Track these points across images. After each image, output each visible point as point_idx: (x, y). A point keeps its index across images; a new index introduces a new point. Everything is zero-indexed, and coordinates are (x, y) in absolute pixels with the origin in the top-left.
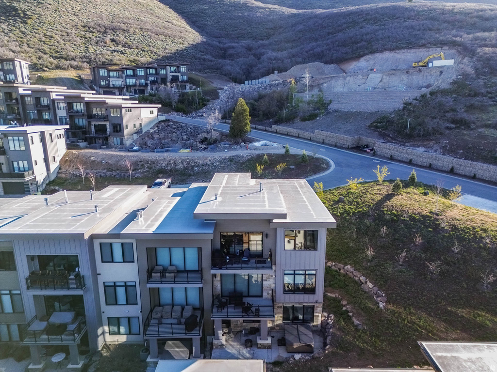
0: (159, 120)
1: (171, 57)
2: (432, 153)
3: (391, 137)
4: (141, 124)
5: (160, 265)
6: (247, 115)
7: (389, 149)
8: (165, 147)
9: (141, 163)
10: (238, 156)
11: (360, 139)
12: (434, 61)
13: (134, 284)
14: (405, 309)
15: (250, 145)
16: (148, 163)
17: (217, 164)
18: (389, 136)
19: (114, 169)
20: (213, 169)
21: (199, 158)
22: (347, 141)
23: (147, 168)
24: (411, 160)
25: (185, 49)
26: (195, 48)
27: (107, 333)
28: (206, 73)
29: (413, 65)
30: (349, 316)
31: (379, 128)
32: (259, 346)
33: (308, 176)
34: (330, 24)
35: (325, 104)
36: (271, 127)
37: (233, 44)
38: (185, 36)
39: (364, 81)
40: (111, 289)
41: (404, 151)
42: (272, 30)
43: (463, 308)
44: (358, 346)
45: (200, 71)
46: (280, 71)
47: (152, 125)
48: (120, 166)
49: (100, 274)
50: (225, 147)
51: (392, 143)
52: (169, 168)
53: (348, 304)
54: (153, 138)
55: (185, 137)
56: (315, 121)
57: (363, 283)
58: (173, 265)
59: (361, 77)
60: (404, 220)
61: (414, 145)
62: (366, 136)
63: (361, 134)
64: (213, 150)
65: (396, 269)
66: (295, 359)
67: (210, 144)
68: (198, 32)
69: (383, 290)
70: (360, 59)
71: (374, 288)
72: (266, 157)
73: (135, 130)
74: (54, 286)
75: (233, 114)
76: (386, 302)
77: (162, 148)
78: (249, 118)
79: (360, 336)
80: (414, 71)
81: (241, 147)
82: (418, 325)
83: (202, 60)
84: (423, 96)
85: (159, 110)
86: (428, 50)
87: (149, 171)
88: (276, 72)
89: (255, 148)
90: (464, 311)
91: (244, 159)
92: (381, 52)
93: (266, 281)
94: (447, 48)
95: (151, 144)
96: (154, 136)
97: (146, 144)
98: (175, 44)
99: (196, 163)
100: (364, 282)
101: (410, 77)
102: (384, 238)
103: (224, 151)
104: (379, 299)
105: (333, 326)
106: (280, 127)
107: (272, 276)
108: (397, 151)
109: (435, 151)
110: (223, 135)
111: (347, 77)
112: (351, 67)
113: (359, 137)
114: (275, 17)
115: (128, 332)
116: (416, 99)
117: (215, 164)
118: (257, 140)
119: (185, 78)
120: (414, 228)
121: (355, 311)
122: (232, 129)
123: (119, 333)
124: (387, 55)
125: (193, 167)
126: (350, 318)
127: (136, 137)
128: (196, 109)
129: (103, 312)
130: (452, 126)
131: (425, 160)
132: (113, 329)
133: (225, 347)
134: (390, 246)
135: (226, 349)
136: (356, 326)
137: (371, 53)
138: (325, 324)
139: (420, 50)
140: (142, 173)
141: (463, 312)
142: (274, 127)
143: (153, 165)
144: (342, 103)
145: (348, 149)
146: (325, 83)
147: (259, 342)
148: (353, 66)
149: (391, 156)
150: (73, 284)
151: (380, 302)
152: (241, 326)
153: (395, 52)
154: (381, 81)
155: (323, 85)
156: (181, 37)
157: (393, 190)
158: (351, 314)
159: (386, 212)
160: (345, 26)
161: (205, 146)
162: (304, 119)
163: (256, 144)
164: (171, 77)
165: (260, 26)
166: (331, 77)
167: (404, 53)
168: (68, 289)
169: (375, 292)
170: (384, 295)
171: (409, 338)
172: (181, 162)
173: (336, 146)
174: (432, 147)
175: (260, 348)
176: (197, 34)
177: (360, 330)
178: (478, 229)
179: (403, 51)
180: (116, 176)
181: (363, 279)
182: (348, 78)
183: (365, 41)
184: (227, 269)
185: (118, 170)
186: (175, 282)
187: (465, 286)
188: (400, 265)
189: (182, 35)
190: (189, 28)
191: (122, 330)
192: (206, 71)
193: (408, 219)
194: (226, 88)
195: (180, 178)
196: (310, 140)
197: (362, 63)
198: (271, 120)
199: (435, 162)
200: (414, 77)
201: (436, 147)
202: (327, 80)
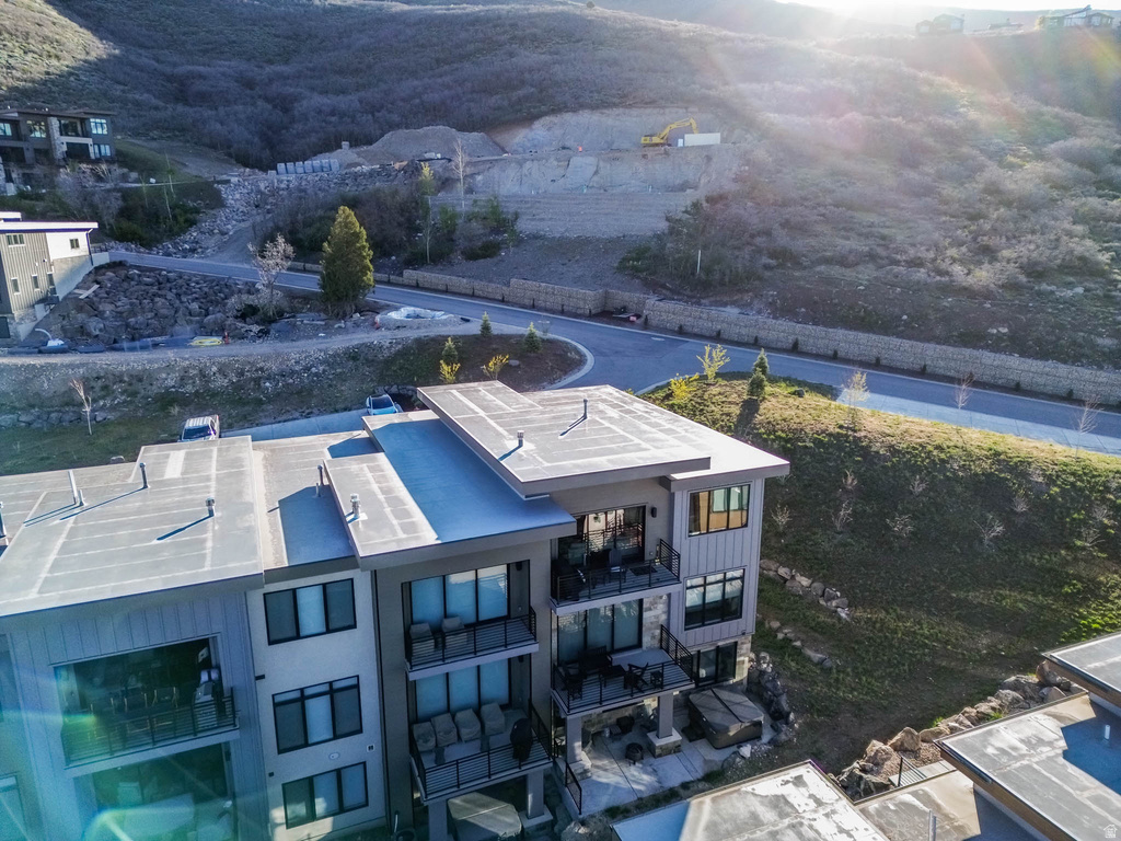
0: (96, 264)
1: (35, 91)
2: (752, 317)
3: (668, 289)
4: (50, 275)
5: (420, 622)
6: (364, 247)
7: (674, 314)
8: (142, 336)
9: (100, 383)
10: (369, 346)
11: (607, 296)
12: (686, 136)
13: (354, 681)
14: (888, 613)
15: (378, 318)
16: (121, 381)
17: (321, 368)
18: (664, 286)
19: (17, 404)
20: (314, 381)
21: (267, 358)
22: (584, 300)
23: (122, 393)
24: (719, 333)
25: (71, 74)
26: (97, 70)
27: (281, 824)
28: (154, 139)
29: (643, 142)
30: (795, 648)
31: (641, 271)
32: (658, 751)
33: (554, 380)
34: (435, 40)
35: (504, 220)
36: (401, 275)
37: (201, 69)
38: (57, 37)
39: (562, 172)
40: (293, 707)
41: (704, 316)
42: (291, 42)
43: (974, 590)
44: (844, 699)
45: (136, 134)
46: (355, 142)
47: (79, 279)
48: (37, 394)
49: (263, 677)
50: (314, 326)
51: (673, 299)
52: (189, 388)
53: (783, 625)
54: (99, 314)
55: (195, 306)
56: (499, 258)
57: (786, 580)
58: (453, 616)
59: (555, 163)
60: (806, 447)
61: (716, 302)
62: (619, 289)
63: (607, 285)
64: (285, 335)
65: (836, 541)
66: (743, 757)
67: (271, 321)
68: (88, 28)
69: (834, 586)
70: (532, 123)
71: (815, 584)
72: (450, 343)
73: (38, 293)
74: (153, 736)
75: (326, 244)
76: (849, 606)
77: (133, 339)
78: (368, 253)
79: (837, 680)
80: (656, 155)
81: (357, 325)
82: (922, 635)
83: (130, 105)
84: (696, 205)
85: (93, 237)
86: (662, 111)
87: (131, 402)
88: (345, 144)
89: (398, 324)
90: (977, 594)
91: (386, 354)
92: (574, 111)
93: (650, 609)
94: (696, 110)
95: (101, 330)
96: (101, 308)
97: (83, 330)
98: (35, 56)
99: (261, 369)
100: (789, 578)
101: (650, 166)
102: (785, 486)
103: (316, 336)
104: (834, 603)
105: (777, 674)
106: (425, 274)
107: (661, 597)
108: (690, 316)
109: (759, 312)
110: (294, 298)
111: (526, 160)
112: (517, 140)
113: (606, 292)
114: (292, 10)
115: (335, 806)
116: (686, 212)
117: (314, 370)
118: (388, 306)
119: (106, 150)
120: (828, 459)
121: (803, 636)
122: (328, 280)
123: (312, 816)
124: (585, 117)
125: (257, 381)
126: (798, 652)
127: (41, 311)
128: (172, 234)
129: (271, 774)
130: (773, 262)
131: (744, 331)
132: (293, 812)
133: (589, 774)
134: (804, 500)
135: (594, 778)
136: (821, 662)
137: (555, 111)
138: (757, 674)
139: (648, 111)
140: (113, 408)
141: (976, 596)
142: (410, 275)
143: (139, 386)
144: (543, 219)
145: (592, 316)
146: (479, 174)
147: (659, 743)
148: (520, 137)
149: (681, 327)
150: (207, 718)
151: (839, 610)
152: (599, 722)
153: (603, 113)
154: (596, 173)
155: (474, 179)
156: (45, 39)
157: (751, 393)
158: (798, 644)
159: (765, 436)
160: (471, 47)
161: (259, 328)
162: (472, 256)
163: (394, 315)
164: (65, 148)
165: (256, 28)
166: (491, 162)
167: (618, 115)
168: (195, 732)
169: (820, 592)
170: (839, 594)
171: (919, 662)
172: (220, 370)
173: (562, 312)
174: (749, 305)
175: (660, 756)
176: (87, 36)
177: (831, 669)
178: (930, 448)
179: (616, 111)
180: (35, 425)
181: (783, 571)
182: (528, 165)
183: (532, 86)
184: (590, 597)
185: (33, 406)
186: (443, 660)
187: (958, 550)
188: (839, 533)
189: (46, 31)
190: (54, 13)
191: (320, 805)
192: (151, 134)
193: (812, 445)
194: (234, 180)
195: (234, 413)
196: (503, 301)
197: (539, 131)
198: (394, 258)
199: (762, 334)
200: (657, 166)
201: (757, 305)
202: (482, 167)
